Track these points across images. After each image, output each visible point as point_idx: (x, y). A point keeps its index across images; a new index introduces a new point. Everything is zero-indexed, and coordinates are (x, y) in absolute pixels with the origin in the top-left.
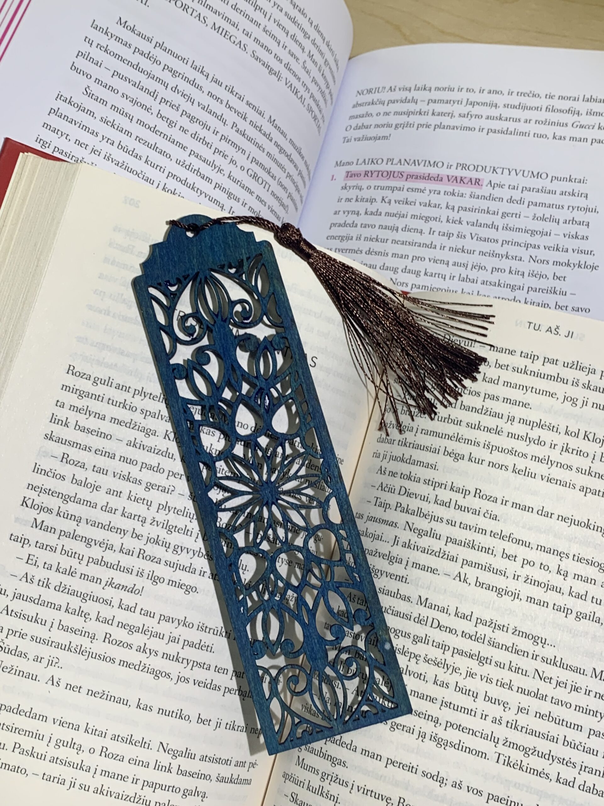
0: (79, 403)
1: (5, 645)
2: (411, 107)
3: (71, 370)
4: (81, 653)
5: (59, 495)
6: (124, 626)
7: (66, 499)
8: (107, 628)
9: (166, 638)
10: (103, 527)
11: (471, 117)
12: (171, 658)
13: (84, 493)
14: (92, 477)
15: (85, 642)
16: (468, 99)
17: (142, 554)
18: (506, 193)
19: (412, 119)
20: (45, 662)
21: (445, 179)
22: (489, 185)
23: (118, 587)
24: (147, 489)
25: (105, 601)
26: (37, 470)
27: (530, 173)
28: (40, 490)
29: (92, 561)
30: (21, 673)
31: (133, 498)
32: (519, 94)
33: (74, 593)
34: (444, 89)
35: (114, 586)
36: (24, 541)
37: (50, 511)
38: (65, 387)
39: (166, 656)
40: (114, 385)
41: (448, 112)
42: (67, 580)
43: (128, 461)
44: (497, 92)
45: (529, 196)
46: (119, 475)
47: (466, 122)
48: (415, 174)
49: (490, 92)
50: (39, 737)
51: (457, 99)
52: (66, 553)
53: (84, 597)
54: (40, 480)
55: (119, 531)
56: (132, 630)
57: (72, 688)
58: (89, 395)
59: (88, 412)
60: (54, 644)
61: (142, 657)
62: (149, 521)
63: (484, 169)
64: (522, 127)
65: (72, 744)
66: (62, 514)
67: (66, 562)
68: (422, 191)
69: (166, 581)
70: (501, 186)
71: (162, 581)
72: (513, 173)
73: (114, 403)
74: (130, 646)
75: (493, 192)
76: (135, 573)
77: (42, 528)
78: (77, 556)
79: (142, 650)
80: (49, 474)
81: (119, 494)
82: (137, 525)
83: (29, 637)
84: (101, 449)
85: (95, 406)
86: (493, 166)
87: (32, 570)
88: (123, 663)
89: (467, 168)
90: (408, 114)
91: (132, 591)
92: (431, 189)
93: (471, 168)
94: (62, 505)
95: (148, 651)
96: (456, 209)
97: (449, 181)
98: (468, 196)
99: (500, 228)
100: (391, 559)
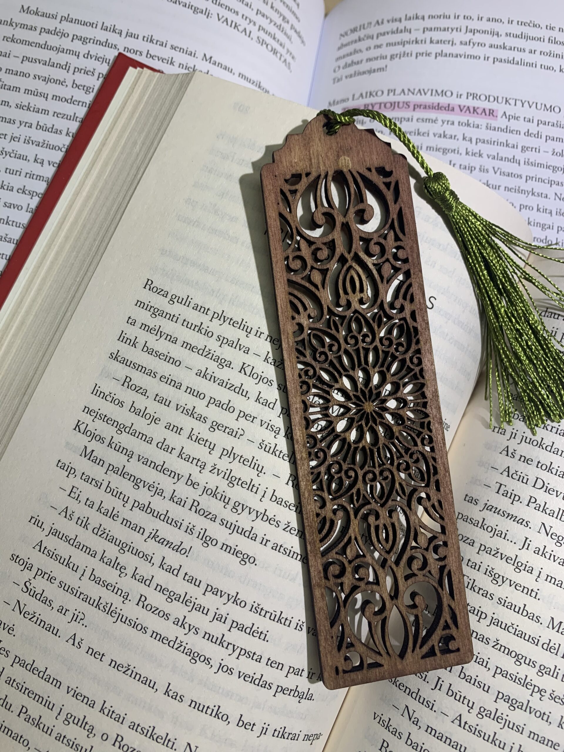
0: (152, 322)
1: (31, 587)
3: (149, 285)
4: (110, 613)
5: (114, 423)
6: (162, 590)
7: (121, 428)
8: (142, 589)
9: (211, 614)
10: (155, 467)
12: (214, 640)
13: (140, 424)
14: (153, 407)
15: (116, 601)
17: (195, 507)
20: (69, 615)
23: (162, 542)
24: (212, 430)
25: (145, 556)
26: (96, 391)
28: (95, 414)
29: (138, 505)
30: (42, 623)
31: (194, 438)
33: (112, 540)
35: (157, 539)
36: (70, 471)
37: (101, 440)
38: (140, 304)
39: (209, 637)
40: (192, 305)
42: (107, 523)
43: (195, 394)
46: (182, 408)
50: (49, 706)
52: (112, 491)
53: (123, 547)
54: (97, 403)
55: (173, 474)
56: (172, 597)
57: (94, 654)
58: (162, 314)
59: (159, 332)
60: (82, 596)
61: (180, 632)
62: (209, 467)
65: (83, 723)
66: (113, 446)
67: (110, 502)
69: (220, 545)
71: (214, 542)
73: (189, 326)
74: (166, 616)
76: (184, 528)
77: (91, 459)
78: (122, 497)
79: (181, 623)
80: (108, 398)
81: (179, 430)
82: (194, 470)
83: (57, 582)
84: (167, 376)
85: (168, 327)
87: (73, 505)
88: (157, 636)
91: (178, 549)
94: (115, 435)
95: (187, 626)
100: (519, 566)
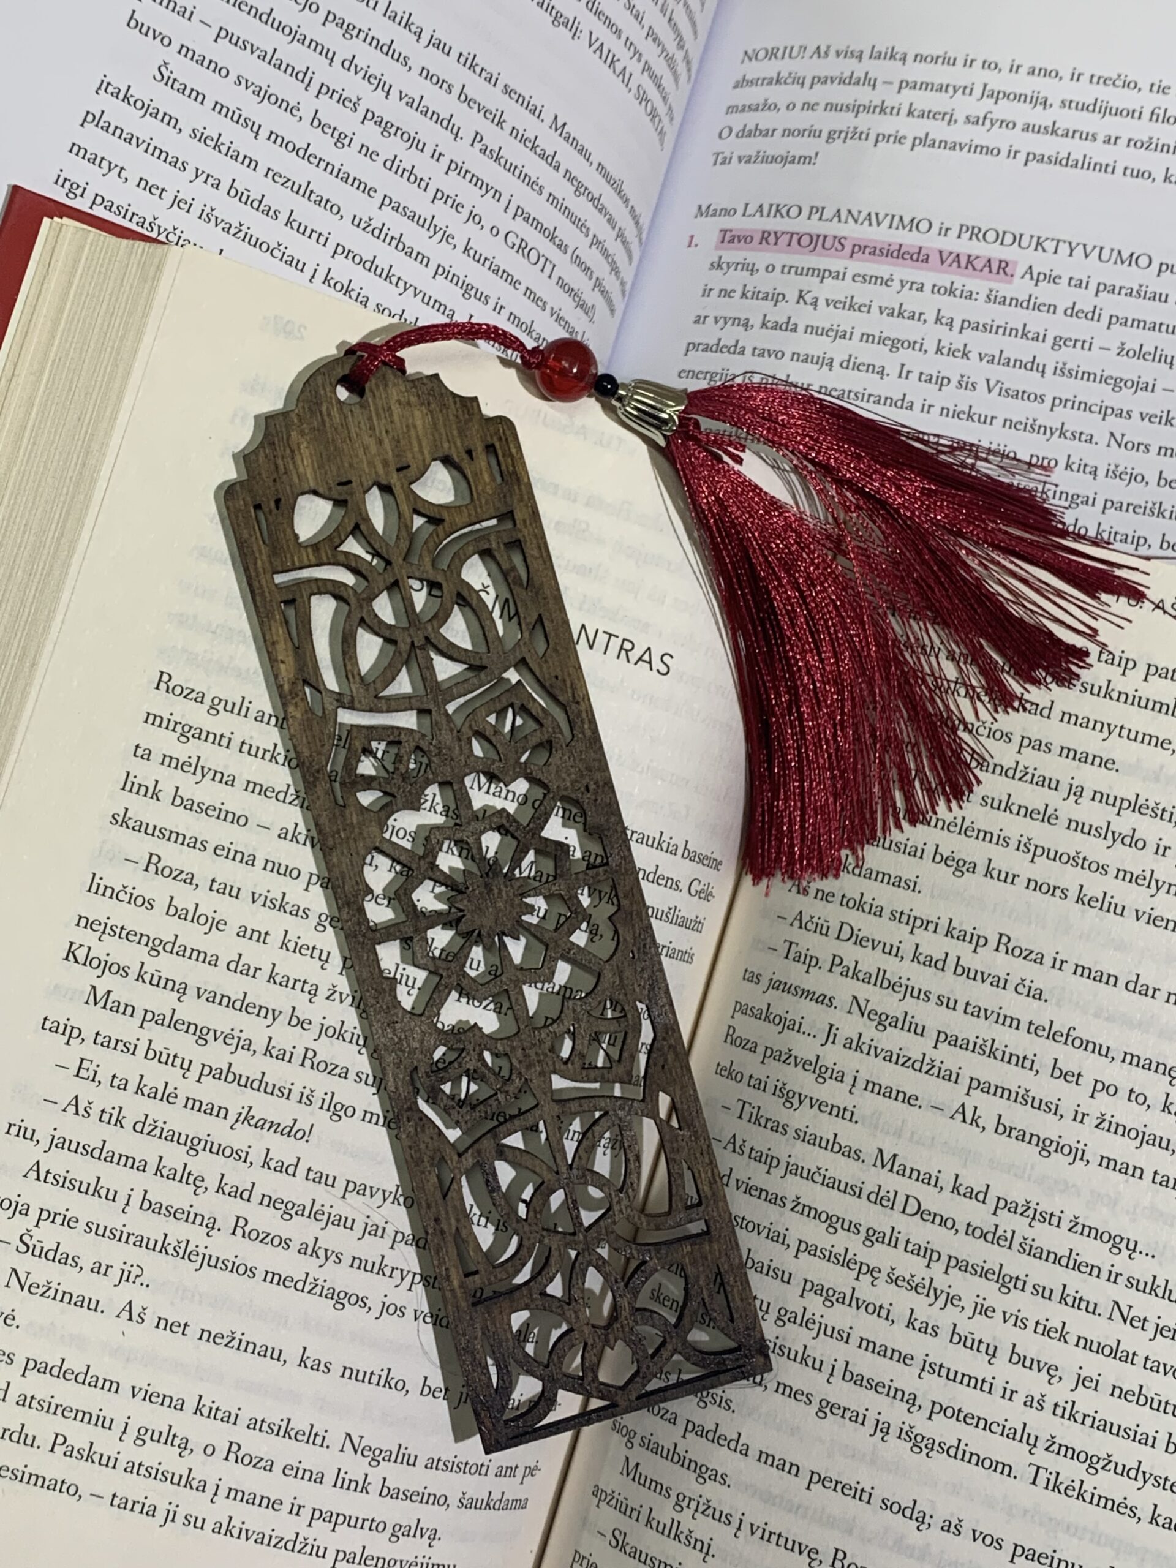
0: (182, 751)
1: (34, 1241)
2: (863, 93)
3: (163, 682)
4: (188, 1256)
5: (142, 938)
6: (272, 1203)
7: (155, 946)
8: (239, 1207)
9: (359, 1227)
10: (231, 1004)
11: (992, 125)
12: (369, 1268)
13: (192, 936)
14: (210, 903)
15: (196, 1235)
16: (985, 85)
17: (309, 1059)
18: (1061, 295)
19: (864, 122)
20: (114, 1273)
21: (935, 258)
22: (1028, 276)
23: (260, 1125)
24: (320, 928)
25: (235, 1154)
26: (95, 887)
27: (1115, 253)
28: (101, 928)
29: (209, 1072)
30: (67, 1298)
31: (291, 946)
32: (1095, 80)
33: (173, 1137)
34: (935, 60)
35: (253, 1122)
36: (71, 1033)
37: (123, 971)
38: (151, 718)
39: (359, 1264)
40: (252, 714)
41: (943, 110)
42: (157, 1110)
43: (282, 871)
44: (1047, 73)
45: (1110, 304)
46: (263, 898)
47: (980, 135)
48: (872, 245)
49: (1032, 72)
50: (104, 1423)
51: (963, 84)
52: (158, 1056)
53: (193, 1145)
54: (101, 908)
55: (263, 1011)
56: (290, 1210)
57: (170, 1326)
58: (201, 735)
59: (199, 769)
60: (132, 1239)
61: (311, 1265)
62: (323, 992)
63: (1017, 239)
64: (1099, 152)
65: (169, 1438)
66: (147, 978)
67: (157, 1075)
68: (886, 282)
69: (359, 1114)
70: (1054, 280)
71: (350, 1112)
72: (1079, 252)
73: (253, 752)
74: (285, 1243)
75: (1036, 291)
76: (295, 1096)
77: (108, 1006)
78: (178, 1062)
79: (309, 1250)
80: (122, 896)
81: (263, 937)
82: (301, 1000)
83: (82, 1226)
84: (227, 845)
85: (214, 757)
86: (1036, 234)
87: (87, 1092)
88: (271, 1276)
89: (980, 236)
90: (857, 109)
91: (289, 1132)
92: (905, 278)
93: (991, 236)
94: (147, 959)
95: (321, 1253)
96: (957, 325)
97: (943, 262)
98: (982, 297)
99: (1049, 370)
100: (822, 1072)
